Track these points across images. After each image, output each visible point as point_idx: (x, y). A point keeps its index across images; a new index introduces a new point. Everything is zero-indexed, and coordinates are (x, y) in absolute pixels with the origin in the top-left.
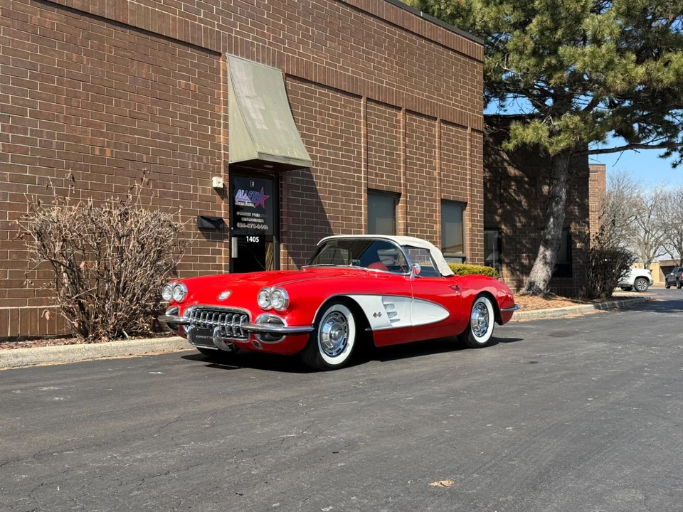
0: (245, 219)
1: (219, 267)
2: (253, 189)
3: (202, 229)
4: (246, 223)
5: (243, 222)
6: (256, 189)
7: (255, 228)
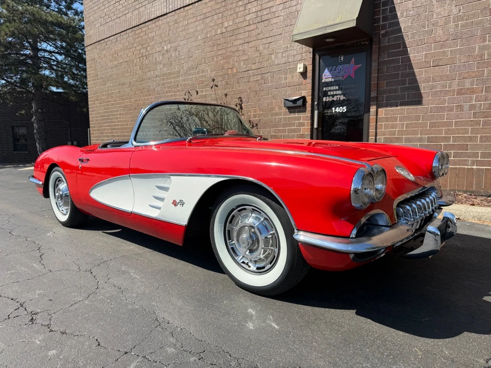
0: (332, 93)
1: (302, 136)
2: (341, 63)
3: (289, 108)
4: (333, 96)
5: (329, 96)
6: (347, 62)
7: (341, 99)
